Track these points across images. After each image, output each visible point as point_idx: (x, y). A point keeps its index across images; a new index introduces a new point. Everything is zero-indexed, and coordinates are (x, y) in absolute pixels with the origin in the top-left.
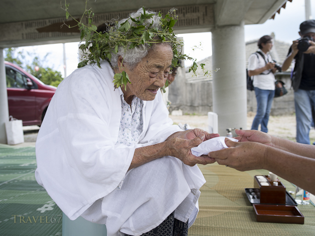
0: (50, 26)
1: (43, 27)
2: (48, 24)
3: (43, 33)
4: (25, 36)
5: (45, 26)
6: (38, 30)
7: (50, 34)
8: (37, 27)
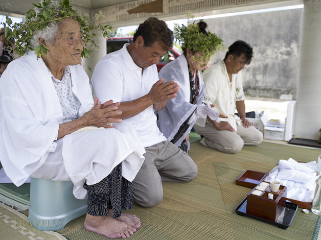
0: (138, 7)
1: (132, 8)
2: (137, 6)
3: (132, 14)
4: (118, 18)
5: (134, 7)
6: (128, 11)
7: (138, 14)
8: (128, 9)
